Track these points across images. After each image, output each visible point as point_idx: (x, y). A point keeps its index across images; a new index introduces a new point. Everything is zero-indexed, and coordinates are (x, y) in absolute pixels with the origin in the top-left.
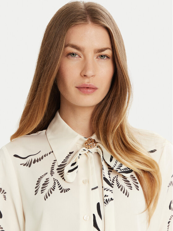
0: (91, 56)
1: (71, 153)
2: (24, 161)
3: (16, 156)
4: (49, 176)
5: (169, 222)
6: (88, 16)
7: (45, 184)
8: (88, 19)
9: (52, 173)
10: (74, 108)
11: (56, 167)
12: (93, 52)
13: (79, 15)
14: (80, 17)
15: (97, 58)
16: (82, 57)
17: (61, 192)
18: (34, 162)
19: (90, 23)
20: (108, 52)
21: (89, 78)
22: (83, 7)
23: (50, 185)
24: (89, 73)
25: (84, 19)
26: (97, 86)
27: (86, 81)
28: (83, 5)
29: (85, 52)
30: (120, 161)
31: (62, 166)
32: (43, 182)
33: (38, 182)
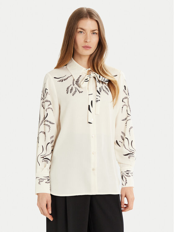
0: (89, 33)
1: (80, 76)
2: (59, 80)
3: (55, 78)
4: (72, 86)
5: (122, 108)
6: (88, 15)
7: (72, 89)
8: (88, 16)
9: (73, 85)
10: (80, 56)
11: (75, 82)
12: (90, 31)
13: (84, 15)
14: (84, 16)
15: (92, 34)
16: (85, 33)
17: (80, 93)
18: (64, 80)
19: (89, 18)
20: (97, 32)
21: (88, 43)
22: (86, 11)
23: (74, 90)
24: (88, 41)
25: (86, 17)
27: (87, 44)
28: (85, 10)
29: (87, 31)
30: (104, 77)
31: (77, 81)
32: (70, 88)
33: (68, 88)
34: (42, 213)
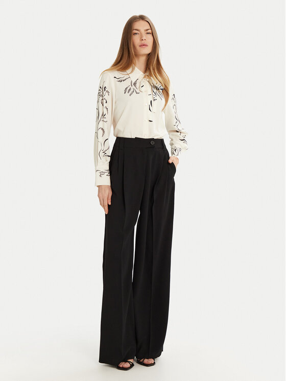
1: (137, 79)
2: (118, 80)
3: (115, 77)
4: (130, 87)
7: (130, 90)
9: (132, 86)
11: (133, 84)
12: (144, 31)
15: (146, 34)
16: (140, 34)
17: (137, 93)
18: (123, 81)
20: (150, 31)
21: (144, 40)
23: (132, 90)
24: (144, 38)
26: (148, 44)
27: (143, 42)
29: (141, 31)
31: (135, 84)
32: (128, 89)
33: (126, 89)
34: (101, 204)
